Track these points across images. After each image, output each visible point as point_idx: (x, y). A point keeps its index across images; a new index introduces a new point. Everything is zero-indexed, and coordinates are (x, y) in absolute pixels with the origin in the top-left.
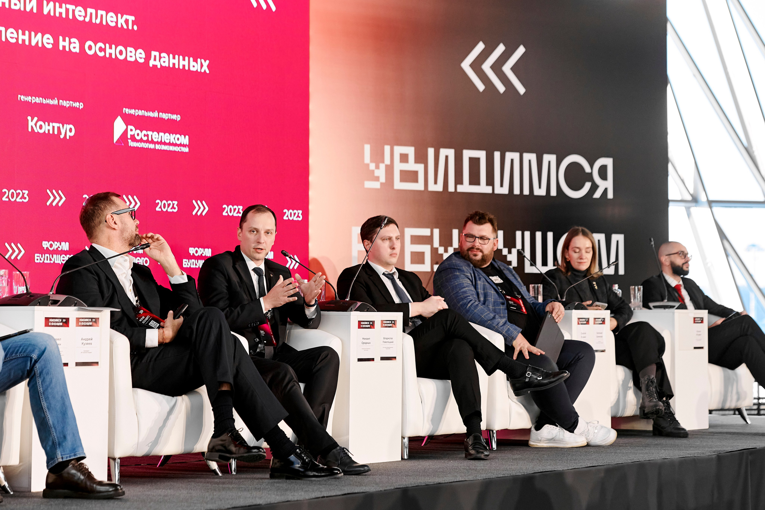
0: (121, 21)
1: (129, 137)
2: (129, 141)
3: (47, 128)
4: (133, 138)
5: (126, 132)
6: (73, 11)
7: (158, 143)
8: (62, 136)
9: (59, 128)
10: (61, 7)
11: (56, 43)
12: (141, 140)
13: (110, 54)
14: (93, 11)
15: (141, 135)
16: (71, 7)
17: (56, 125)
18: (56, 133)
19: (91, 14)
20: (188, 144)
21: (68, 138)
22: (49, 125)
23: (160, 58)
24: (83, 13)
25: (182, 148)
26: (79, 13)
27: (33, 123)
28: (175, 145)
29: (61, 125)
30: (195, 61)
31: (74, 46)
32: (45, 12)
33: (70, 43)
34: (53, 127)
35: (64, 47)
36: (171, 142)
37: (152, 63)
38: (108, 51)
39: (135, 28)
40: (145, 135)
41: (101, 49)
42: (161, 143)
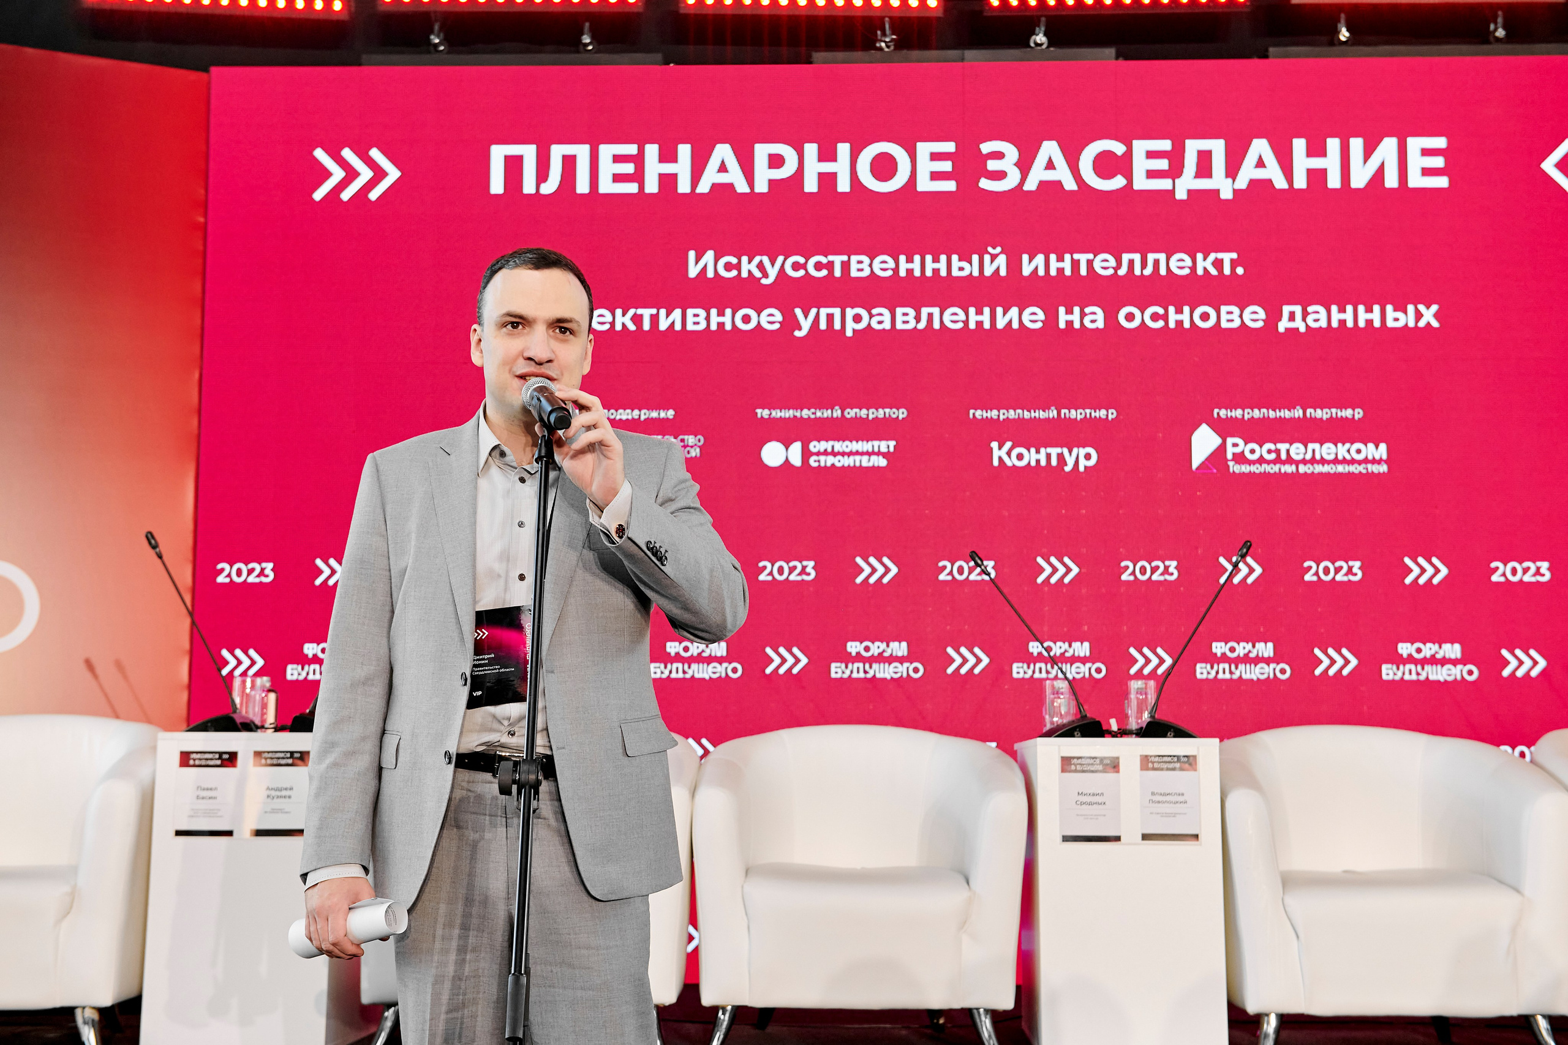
0: (1205, 264)
1: (1229, 456)
2: (1231, 464)
3: (1031, 457)
4: (1240, 458)
5: (1222, 448)
6: (1090, 263)
7: (1304, 462)
8: (1068, 468)
9: (1060, 457)
10: (1060, 259)
11: (1051, 317)
12: (1261, 460)
13: (1179, 323)
14: (1137, 257)
15: (1264, 450)
16: (1083, 258)
17: (1054, 451)
18: (1054, 462)
19: (1131, 263)
20: (1385, 457)
21: (1082, 469)
22: (1038, 452)
23: (1305, 314)
24: (1112, 262)
25: (1369, 466)
26: (1104, 264)
27: (999, 452)
28: (1353, 462)
29: (1065, 451)
30: (1401, 308)
31: (1096, 318)
32: (1027, 270)
33: (1083, 315)
34: (1049, 456)
35: (1069, 323)
36: (1340, 457)
37: (1283, 325)
38: (1173, 317)
39: (1240, 271)
40: (1269, 451)
41: (1155, 317)
42: (1313, 461)
